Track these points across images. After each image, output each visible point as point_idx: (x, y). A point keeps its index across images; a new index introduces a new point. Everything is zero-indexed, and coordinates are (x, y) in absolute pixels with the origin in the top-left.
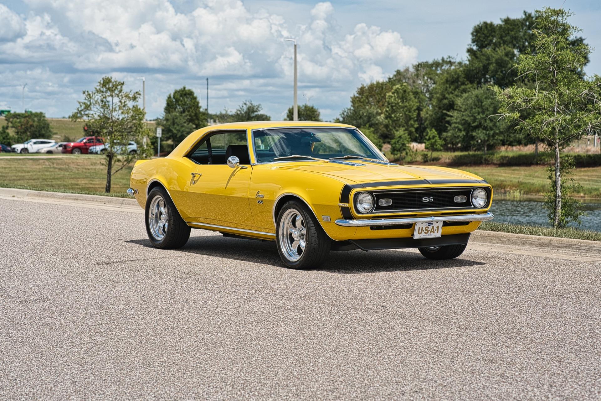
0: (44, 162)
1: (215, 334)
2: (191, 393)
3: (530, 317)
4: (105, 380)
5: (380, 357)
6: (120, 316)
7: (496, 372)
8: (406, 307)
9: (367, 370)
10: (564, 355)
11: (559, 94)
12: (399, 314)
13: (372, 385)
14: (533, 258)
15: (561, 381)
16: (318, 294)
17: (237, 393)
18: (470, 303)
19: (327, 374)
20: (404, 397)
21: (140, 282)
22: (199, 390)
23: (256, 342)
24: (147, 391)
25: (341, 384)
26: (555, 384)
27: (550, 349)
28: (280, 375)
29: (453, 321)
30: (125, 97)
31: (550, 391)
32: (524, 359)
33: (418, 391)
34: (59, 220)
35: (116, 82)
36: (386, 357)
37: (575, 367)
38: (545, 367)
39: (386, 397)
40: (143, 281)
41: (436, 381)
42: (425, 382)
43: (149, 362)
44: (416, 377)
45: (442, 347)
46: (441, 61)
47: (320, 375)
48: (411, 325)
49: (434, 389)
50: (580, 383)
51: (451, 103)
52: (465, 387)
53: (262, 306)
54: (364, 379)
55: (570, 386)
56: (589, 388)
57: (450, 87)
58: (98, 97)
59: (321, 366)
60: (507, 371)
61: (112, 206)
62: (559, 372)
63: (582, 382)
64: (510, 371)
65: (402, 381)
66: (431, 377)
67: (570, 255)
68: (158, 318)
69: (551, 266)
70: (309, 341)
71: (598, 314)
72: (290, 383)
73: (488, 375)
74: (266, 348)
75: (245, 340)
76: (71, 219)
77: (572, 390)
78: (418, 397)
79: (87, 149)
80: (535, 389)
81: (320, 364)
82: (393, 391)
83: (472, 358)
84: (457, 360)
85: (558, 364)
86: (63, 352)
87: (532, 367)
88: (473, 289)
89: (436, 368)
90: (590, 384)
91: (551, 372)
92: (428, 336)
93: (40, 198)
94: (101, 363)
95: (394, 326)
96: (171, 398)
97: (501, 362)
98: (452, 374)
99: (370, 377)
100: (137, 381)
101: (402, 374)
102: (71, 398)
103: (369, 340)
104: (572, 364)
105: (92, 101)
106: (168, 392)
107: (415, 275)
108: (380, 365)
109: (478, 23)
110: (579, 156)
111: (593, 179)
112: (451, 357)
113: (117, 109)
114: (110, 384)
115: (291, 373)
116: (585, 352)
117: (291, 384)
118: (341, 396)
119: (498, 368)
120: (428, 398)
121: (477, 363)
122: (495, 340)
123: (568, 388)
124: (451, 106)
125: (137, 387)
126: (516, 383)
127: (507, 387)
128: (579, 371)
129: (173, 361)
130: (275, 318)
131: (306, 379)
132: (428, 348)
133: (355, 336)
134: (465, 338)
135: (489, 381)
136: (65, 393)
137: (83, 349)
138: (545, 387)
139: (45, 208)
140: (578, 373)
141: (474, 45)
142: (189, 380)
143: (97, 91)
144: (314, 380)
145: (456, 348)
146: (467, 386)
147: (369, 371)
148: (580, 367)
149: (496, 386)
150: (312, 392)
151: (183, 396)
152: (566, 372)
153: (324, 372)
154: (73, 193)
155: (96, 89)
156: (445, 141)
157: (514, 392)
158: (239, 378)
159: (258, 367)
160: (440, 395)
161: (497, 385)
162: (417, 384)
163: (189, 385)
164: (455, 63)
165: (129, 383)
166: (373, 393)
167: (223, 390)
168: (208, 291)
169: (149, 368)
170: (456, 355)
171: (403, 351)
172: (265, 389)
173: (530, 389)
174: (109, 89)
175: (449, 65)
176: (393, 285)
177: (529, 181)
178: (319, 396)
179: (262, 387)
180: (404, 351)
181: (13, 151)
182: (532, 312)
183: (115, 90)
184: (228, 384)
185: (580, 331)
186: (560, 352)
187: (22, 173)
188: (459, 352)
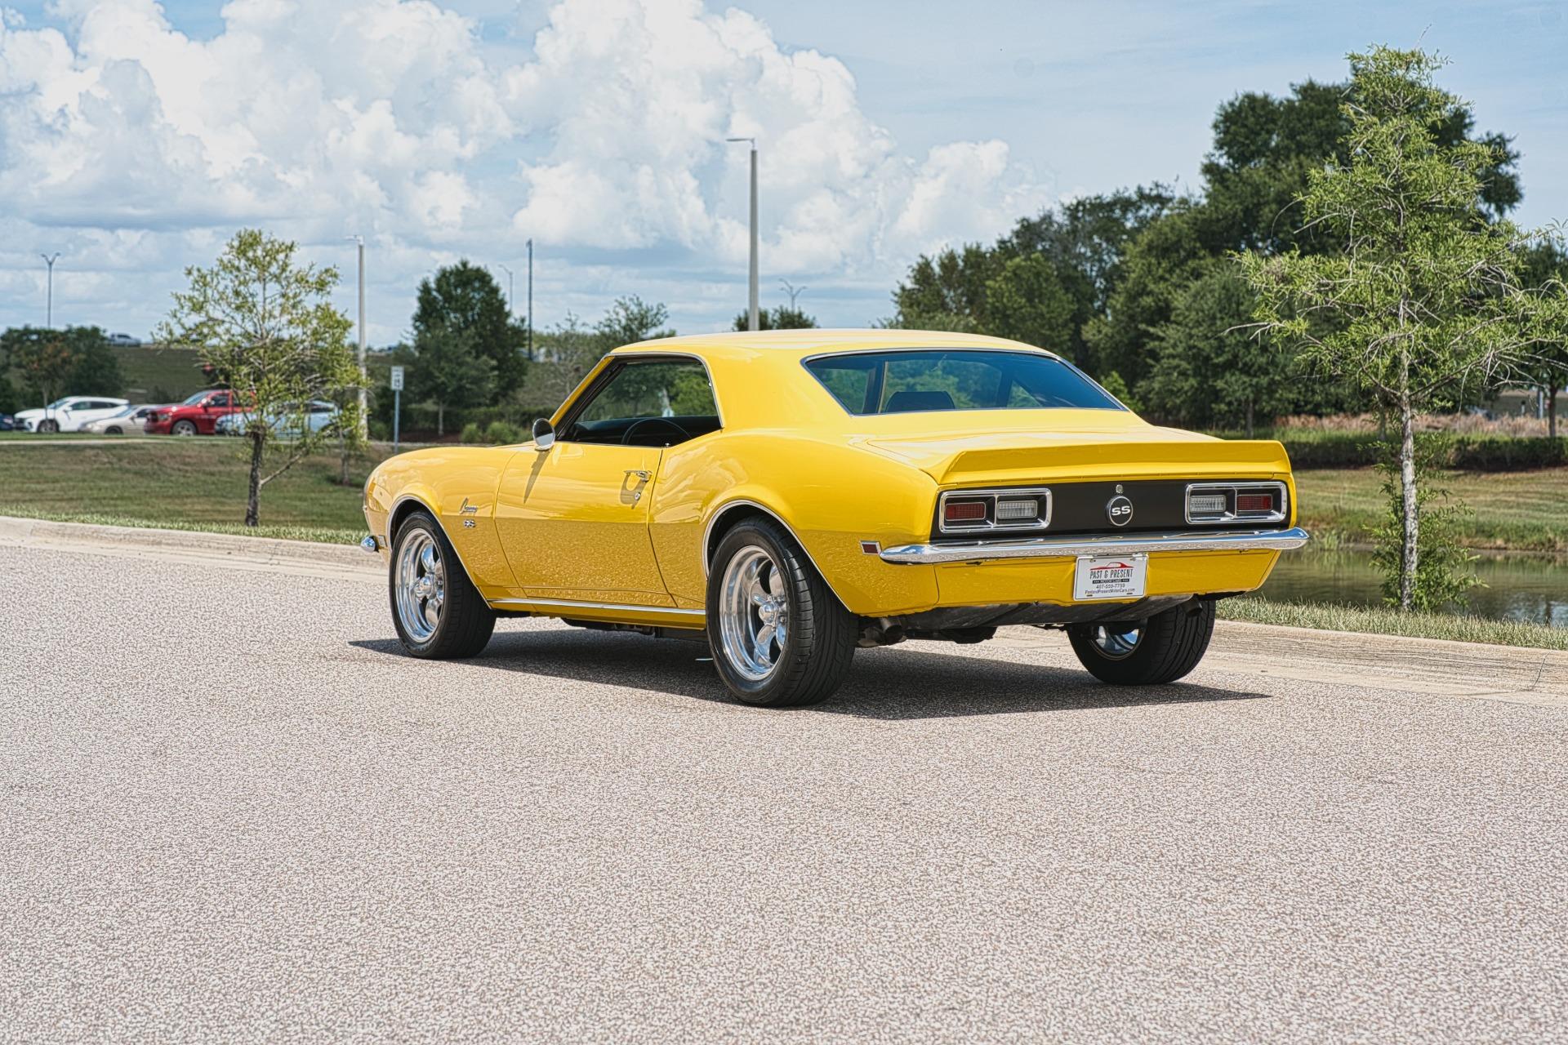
0: (97, 455)
1: (458, 869)
2: (371, 1013)
3: (1280, 828)
4: (156, 979)
5: (875, 925)
6: (221, 826)
7: (1166, 961)
8: (964, 804)
9: (835, 956)
10: (1349, 920)
11: (1410, 272)
12: (944, 821)
13: (841, 993)
14: (1317, 687)
15: (1331, 983)
16: (742, 773)
17: (490, 1012)
18: (1131, 796)
19: (730, 966)
20: (919, 1022)
21: (286, 744)
22: (394, 1004)
23: (561, 889)
24: (259, 1006)
25: (762, 991)
26: (1312, 991)
27: (1317, 907)
28: (609, 969)
29: (1079, 838)
30: (297, 280)
31: (1296, 1008)
32: (1245, 930)
33: (957, 1006)
34: (106, 594)
35: (272, 243)
36: (890, 924)
37: (1374, 951)
38: (1294, 950)
39: (872, 1022)
40: (296, 743)
41: (1006, 984)
42: (979, 985)
43: (277, 937)
44: (958, 974)
45: (1038, 902)
46: (1135, 197)
47: (712, 970)
48: (968, 849)
49: (999, 1003)
50: (1377, 989)
51: (1161, 304)
52: (1079, 997)
53: (593, 802)
54: (823, 979)
55: (1351, 997)
56: (1400, 1001)
57: (1159, 264)
58: (226, 283)
59: (720, 947)
60: (1195, 958)
61: (247, 559)
62: (1328, 962)
63: (1383, 987)
64: (1203, 960)
65: (922, 984)
66: (998, 974)
67: (1414, 680)
68: (320, 831)
69: (1360, 707)
70: (698, 887)
71: (1456, 821)
72: (632, 987)
73: (1144, 968)
74: (586, 903)
75: (533, 883)
76: (136, 592)
77: (1355, 1004)
78: (954, 1023)
79: (212, 422)
80: (1260, 1003)
81: (716, 942)
82: (892, 1006)
83: (1111, 927)
84: (1072, 934)
85: (1329, 943)
86: (59, 912)
87: (1262, 950)
88: (1145, 762)
89: (1014, 952)
90: (1405, 991)
91: (1307, 962)
92: (1009, 874)
93: (65, 540)
94: (152, 939)
95: (924, 850)
96: (318, 1024)
97: (1185, 938)
98: (1053, 965)
99: (839, 974)
100: (239, 984)
101: (923, 965)
102: (60, 1024)
103: (854, 885)
104: (1365, 941)
105: (209, 292)
106: (312, 1009)
107: (1002, 728)
108: (870, 944)
109: (1232, 98)
110: (1492, 442)
111: (1529, 501)
112: (1057, 926)
113: (276, 313)
114: (166, 991)
115: (639, 963)
116: (1406, 913)
117: (632, 991)
118: (757, 1019)
119: (1174, 951)
120: (980, 1024)
121: (1121, 940)
122: (1179, 883)
123: (1344, 1000)
124: (1163, 313)
125: (235, 996)
126: (1213, 989)
127: (1188, 998)
128: (1383, 957)
129: (340, 936)
130: (621, 831)
131: (673, 977)
132: (1004, 903)
133: (820, 875)
134: (1101, 880)
135: (1145, 984)
136: (48, 1013)
137: (111, 907)
138: (1287, 997)
139: (73, 564)
140: (1379, 964)
141: (1221, 156)
142: (372, 981)
143: (225, 268)
144: (695, 981)
145: (1075, 903)
146: (1084, 996)
147: (839, 959)
148: (1385, 950)
149: (1161, 995)
150: (684, 1009)
151: (348, 1021)
152: (1346, 962)
153: (723, 960)
154: (148, 527)
155: (222, 261)
156: (1144, 404)
157: (1202, 1010)
158: (503, 977)
159: (555, 950)
160: (1013, 1017)
161: (1163, 992)
162: (957, 989)
163: (369, 994)
164: (1171, 199)
165: (217, 989)
166: (841, 1012)
167: (455, 1004)
168: (460, 765)
169: (274, 952)
170: (1073, 919)
171: (935, 910)
172: (564, 1003)
173: (1246, 1003)
174: (254, 262)
175: (1157, 206)
176: (942, 751)
177: (1363, 506)
178: (699, 1018)
179: (558, 998)
180: (940, 911)
181: (20, 426)
182: (1286, 816)
183: (270, 263)
184: (472, 989)
185: (1401, 861)
186: (1342, 914)
187: (39, 483)
188: (1082, 913)
